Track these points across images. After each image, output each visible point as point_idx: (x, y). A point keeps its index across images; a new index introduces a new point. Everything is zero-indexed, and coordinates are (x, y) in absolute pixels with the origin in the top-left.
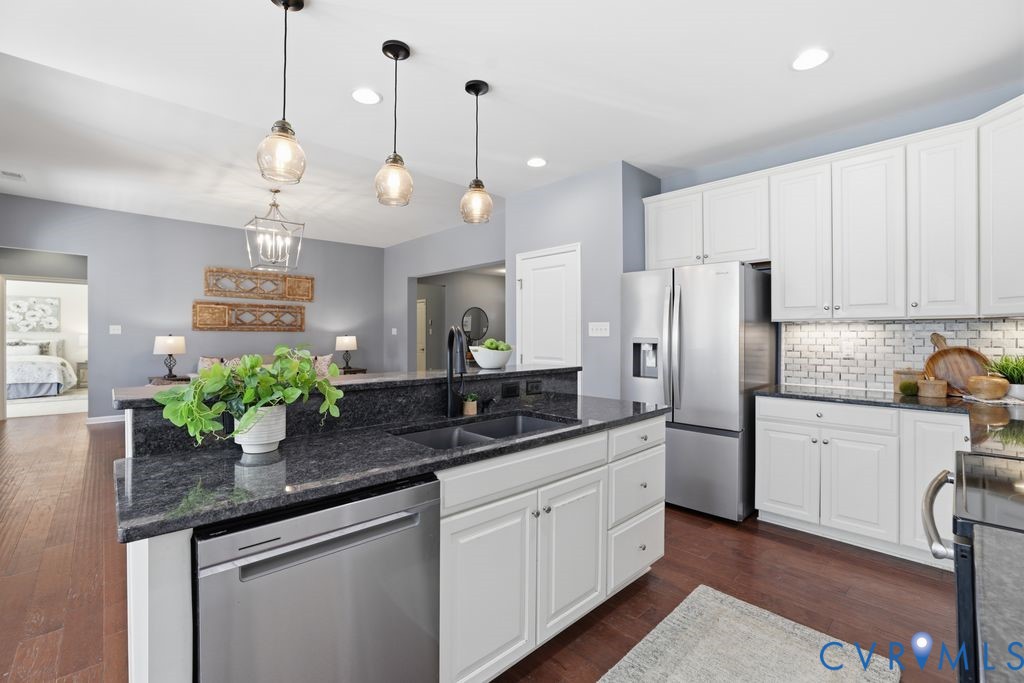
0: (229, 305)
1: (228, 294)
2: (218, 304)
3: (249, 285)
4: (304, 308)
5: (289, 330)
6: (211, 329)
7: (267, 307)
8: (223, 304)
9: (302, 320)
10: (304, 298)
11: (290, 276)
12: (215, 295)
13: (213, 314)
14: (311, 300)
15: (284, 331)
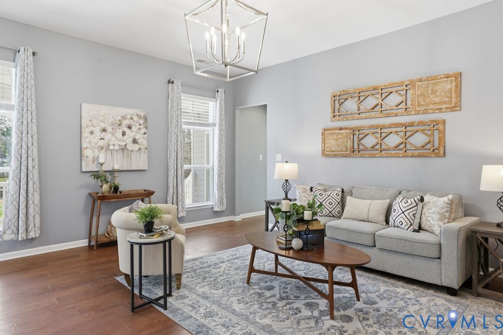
0: (350, 129)
1: (349, 117)
2: (341, 129)
3: (371, 102)
4: (444, 122)
5: (420, 156)
6: (335, 156)
7: (390, 126)
8: (345, 129)
9: (442, 140)
10: (444, 106)
11: (420, 80)
12: (339, 120)
13: (336, 140)
14: (456, 107)
15: (412, 156)
